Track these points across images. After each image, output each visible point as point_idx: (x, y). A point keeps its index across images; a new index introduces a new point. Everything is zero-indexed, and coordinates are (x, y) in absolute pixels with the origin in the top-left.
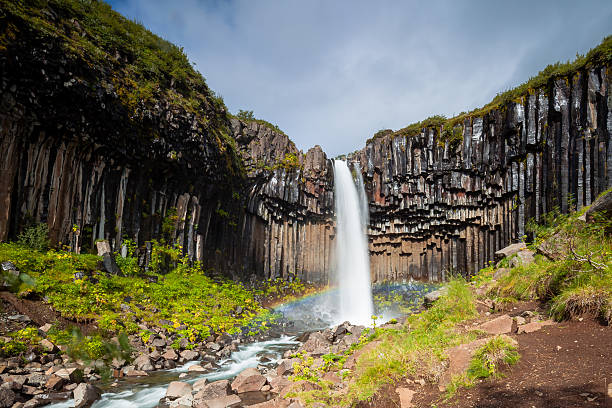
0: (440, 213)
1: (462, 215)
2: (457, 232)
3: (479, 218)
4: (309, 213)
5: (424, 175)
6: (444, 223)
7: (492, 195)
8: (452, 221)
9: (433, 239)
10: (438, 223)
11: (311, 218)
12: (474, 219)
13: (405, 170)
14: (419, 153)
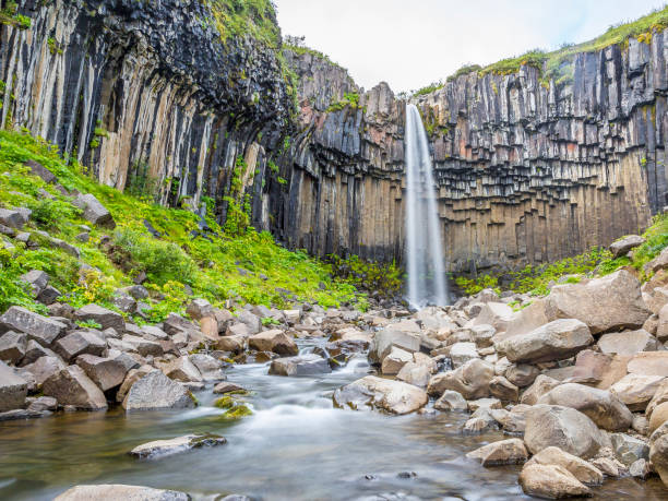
0: (544, 170)
1: (575, 174)
2: (565, 196)
3: (596, 177)
4: (371, 168)
5: (524, 123)
6: (549, 183)
7: (612, 149)
8: (560, 181)
9: (533, 204)
10: (541, 183)
11: (375, 175)
12: (589, 179)
13: (498, 115)
14: (517, 95)
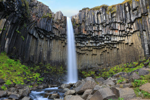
0: (108, 38)
1: (118, 39)
2: (115, 46)
3: (124, 40)
4: (55, 36)
5: (102, 24)
6: (110, 42)
7: (129, 32)
8: (114, 41)
9: (105, 49)
10: (108, 42)
11: (56, 38)
12: (122, 41)
13: (94, 21)
14: (100, 16)
